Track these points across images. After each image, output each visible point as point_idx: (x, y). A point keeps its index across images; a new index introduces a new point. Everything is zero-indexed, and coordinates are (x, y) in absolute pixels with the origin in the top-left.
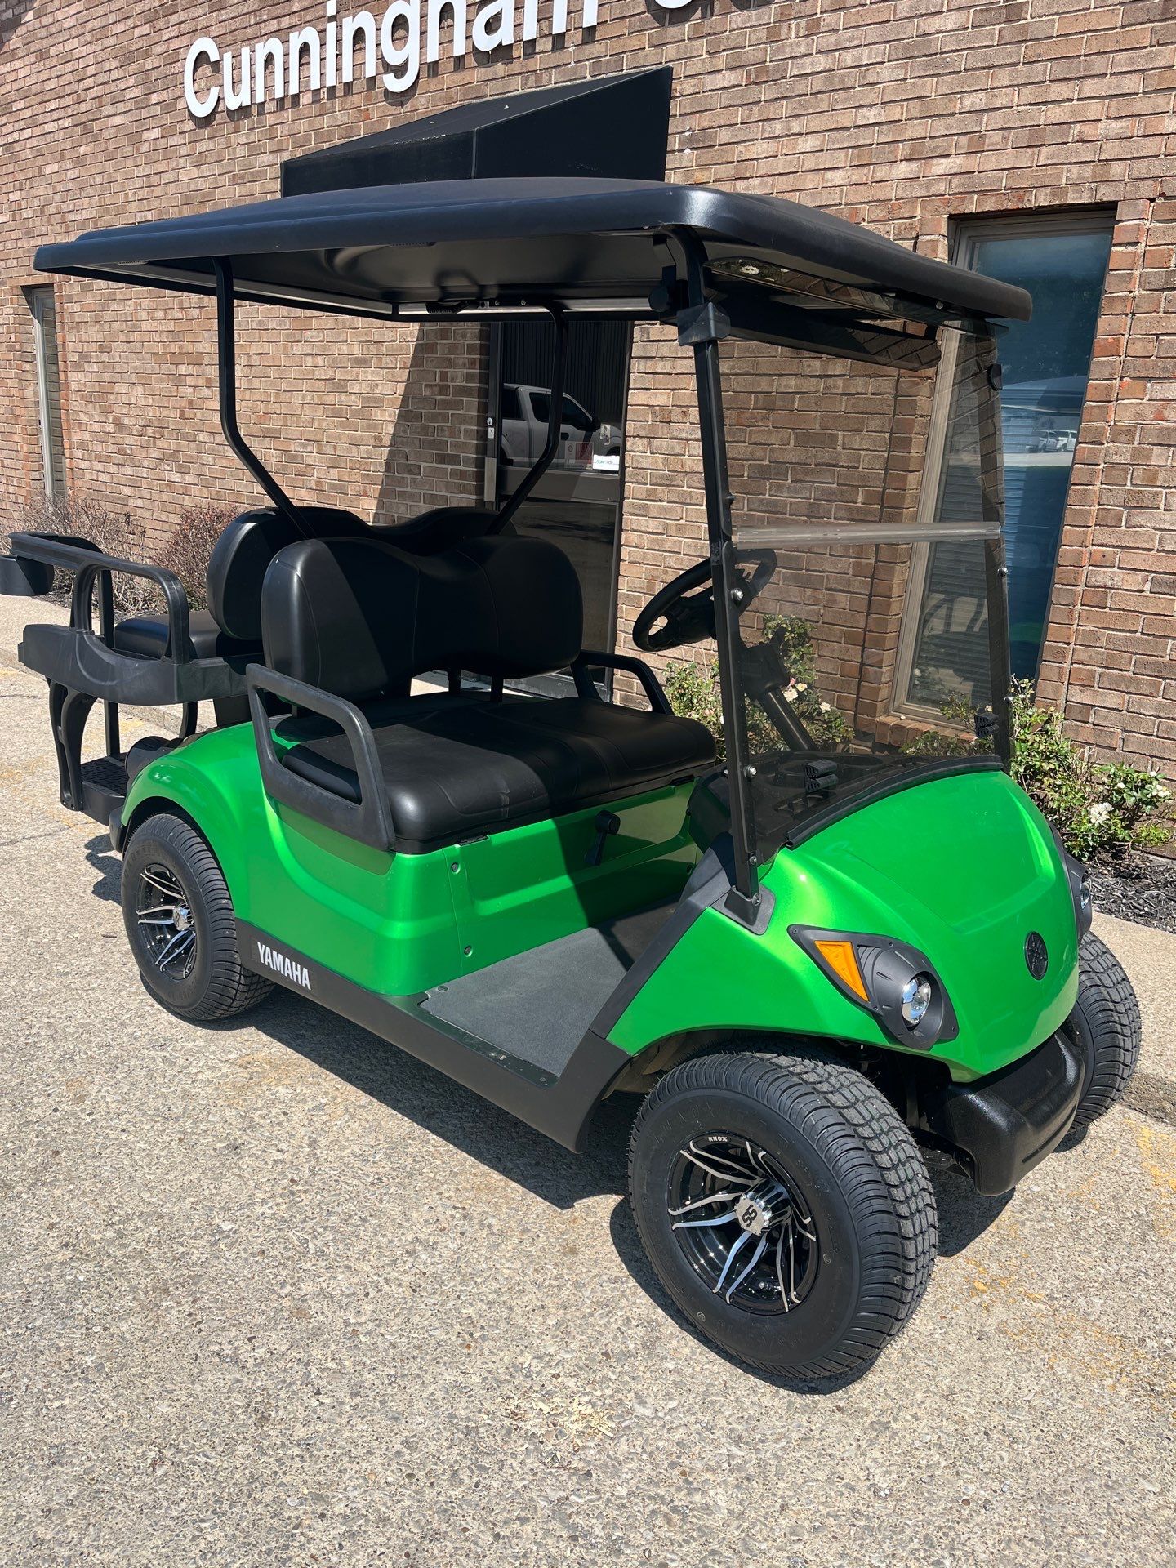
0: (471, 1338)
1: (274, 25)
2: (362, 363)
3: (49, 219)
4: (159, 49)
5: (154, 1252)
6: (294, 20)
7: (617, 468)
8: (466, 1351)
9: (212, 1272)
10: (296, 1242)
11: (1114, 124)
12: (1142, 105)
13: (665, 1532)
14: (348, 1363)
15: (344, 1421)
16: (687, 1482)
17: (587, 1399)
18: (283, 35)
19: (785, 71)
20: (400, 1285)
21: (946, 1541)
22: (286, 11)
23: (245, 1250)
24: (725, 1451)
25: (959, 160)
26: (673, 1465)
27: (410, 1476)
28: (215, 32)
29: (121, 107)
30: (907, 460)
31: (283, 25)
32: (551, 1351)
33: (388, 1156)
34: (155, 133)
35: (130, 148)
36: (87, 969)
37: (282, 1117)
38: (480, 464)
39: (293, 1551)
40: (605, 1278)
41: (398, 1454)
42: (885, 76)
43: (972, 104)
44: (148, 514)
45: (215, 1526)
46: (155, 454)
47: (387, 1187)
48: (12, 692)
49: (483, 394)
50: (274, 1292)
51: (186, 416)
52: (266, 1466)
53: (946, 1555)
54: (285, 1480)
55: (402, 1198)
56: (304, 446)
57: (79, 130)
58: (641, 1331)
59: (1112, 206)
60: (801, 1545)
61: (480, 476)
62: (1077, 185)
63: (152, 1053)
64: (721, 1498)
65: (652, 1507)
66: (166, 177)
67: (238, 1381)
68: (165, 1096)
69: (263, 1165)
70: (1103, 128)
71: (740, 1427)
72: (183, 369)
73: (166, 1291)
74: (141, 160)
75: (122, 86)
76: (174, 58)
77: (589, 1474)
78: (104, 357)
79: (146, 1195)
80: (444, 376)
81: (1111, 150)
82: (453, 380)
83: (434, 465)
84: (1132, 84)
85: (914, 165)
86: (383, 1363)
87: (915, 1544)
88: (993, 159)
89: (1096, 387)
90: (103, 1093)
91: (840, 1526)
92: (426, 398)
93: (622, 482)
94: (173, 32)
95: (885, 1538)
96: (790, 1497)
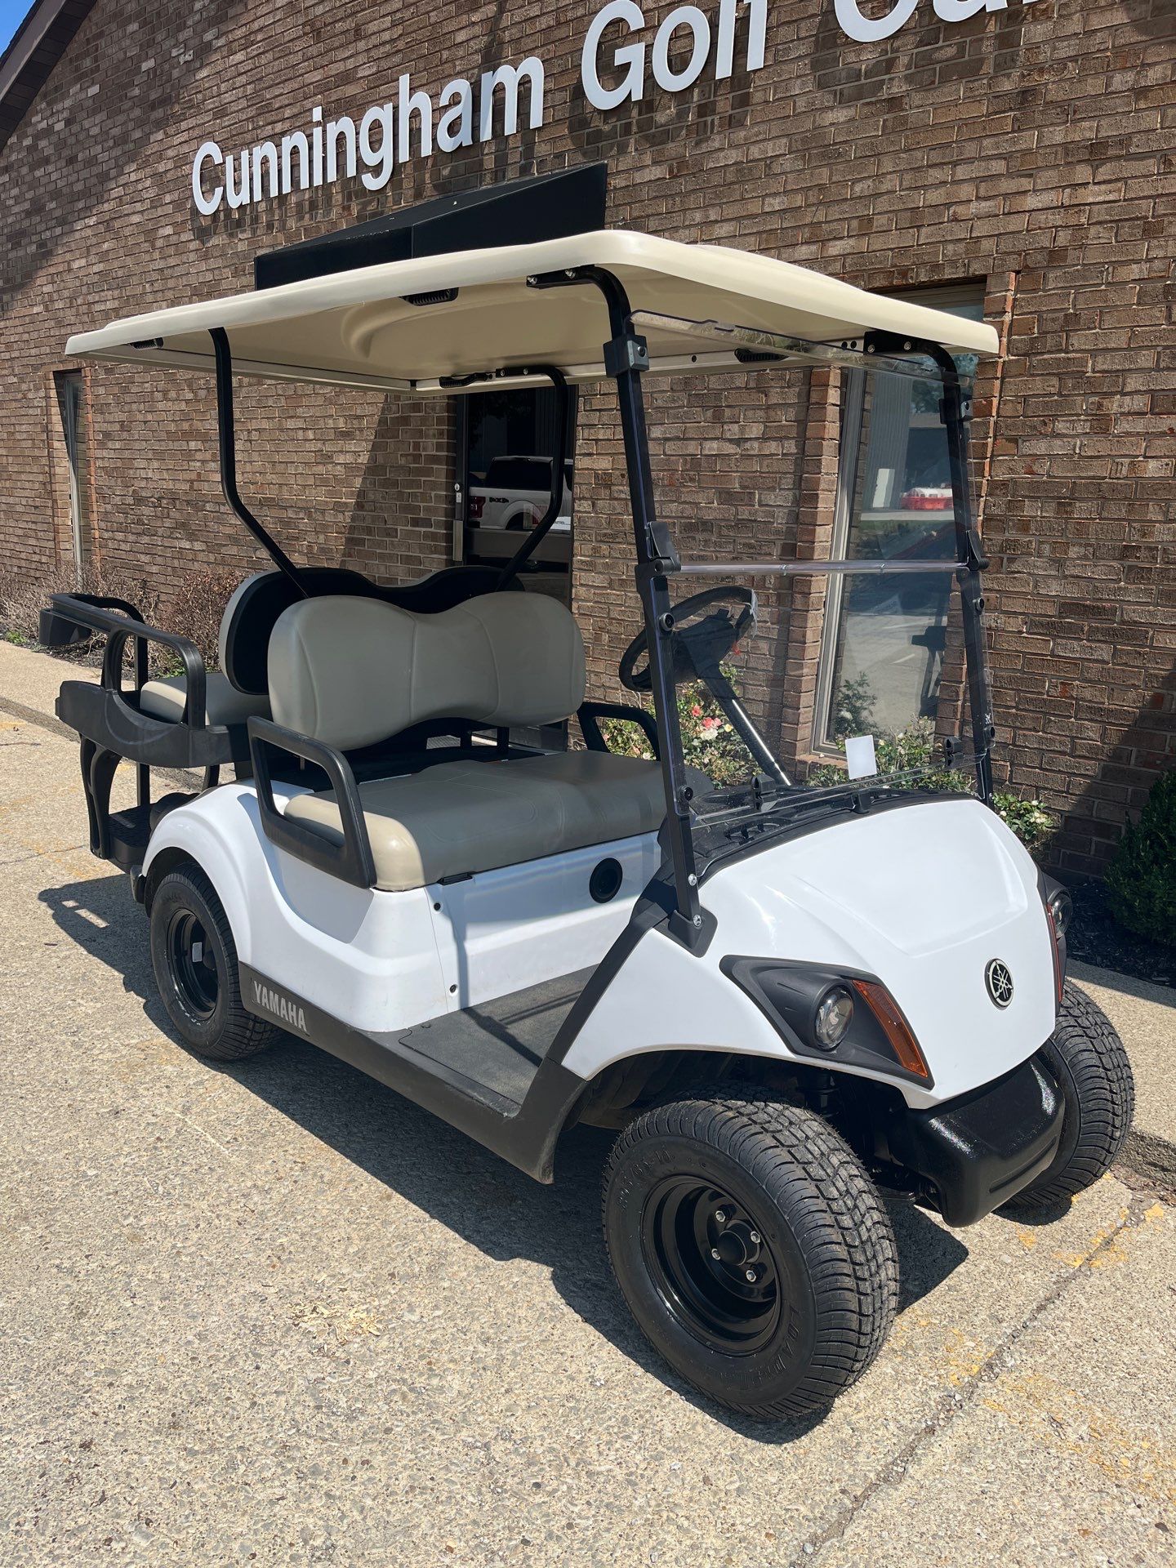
0: (280, 1258)
1: (268, 130)
2: (346, 435)
3: (78, 310)
4: (170, 153)
5: (23, 1189)
6: (287, 125)
7: (568, 528)
8: (271, 1269)
9: (69, 1206)
10: (148, 1185)
11: (984, 204)
12: (1007, 186)
13: (400, 1405)
14: (166, 1276)
15: (150, 1318)
16: (431, 1369)
17: (365, 1307)
18: (276, 138)
19: (702, 165)
20: (228, 1220)
21: (641, 1421)
22: (280, 117)
23: (101, 1190)
24: (472, 1349)
25: (852, 242)
26: (422, 1357)
27: (193, 1359)
28: (218, 136)
29: (138, 206)
30: (814, 515)
31: (277, 130)
32: (344, 1271)
33: (248, 1122)
34: (169, 230)
35: (146, 244)
36: (25, 971)
37: (165, 1090)
38: (449, 526)
39: (78, 1409)
40: (411, 1218)
41: (189, 1342)
42: (788, 167)
43: (862, 191)
44: (162, 579)
45: (19, 1388)
46: (168, 523)
47: (240, 1146)
48: (17, 741)
49: (452, 462)
50: (117, 1221)
51: (195, 487)
52: (72, 1349)
53: (636, 1431)
54: (87, 1358)
55: (250, 1154)
56: (297, 513)
57: (102, 228)
58: (428, 1259)
59: (982, 280)
60: (513, 1419)
61: (449, 538)
62: (953, 263)
63: (64, 1037)
64: (455, 1383)
65: (394, 1387)
66: (178, 271)
67: (68, 1286)
68: (65, 1072)
69: (136, 1127)
70: (974, 208)
71: (492, 1331)
72: (193, 445)
73: (26, 1219)
74: (156, 255)
75: (140, 187)
76: (185, 160)
77: (348, 1362)
78: (125, 435)
79: (28, 1148)
80: (417, 446)
81: (981, 229)
82: (424, 450)
83: (409, 528)
84: (999, 167)
85: (814, 248)
86: (196, 1277)
87: (612, 1422)
88: (881, 239)
89: (974, 445)
90: (12, 1068)
91: (551, 1407)
92: (402, 467)
93: (572, 540)
94: (184, 137)
95: (587, 1416)
96: (516, 1383)
